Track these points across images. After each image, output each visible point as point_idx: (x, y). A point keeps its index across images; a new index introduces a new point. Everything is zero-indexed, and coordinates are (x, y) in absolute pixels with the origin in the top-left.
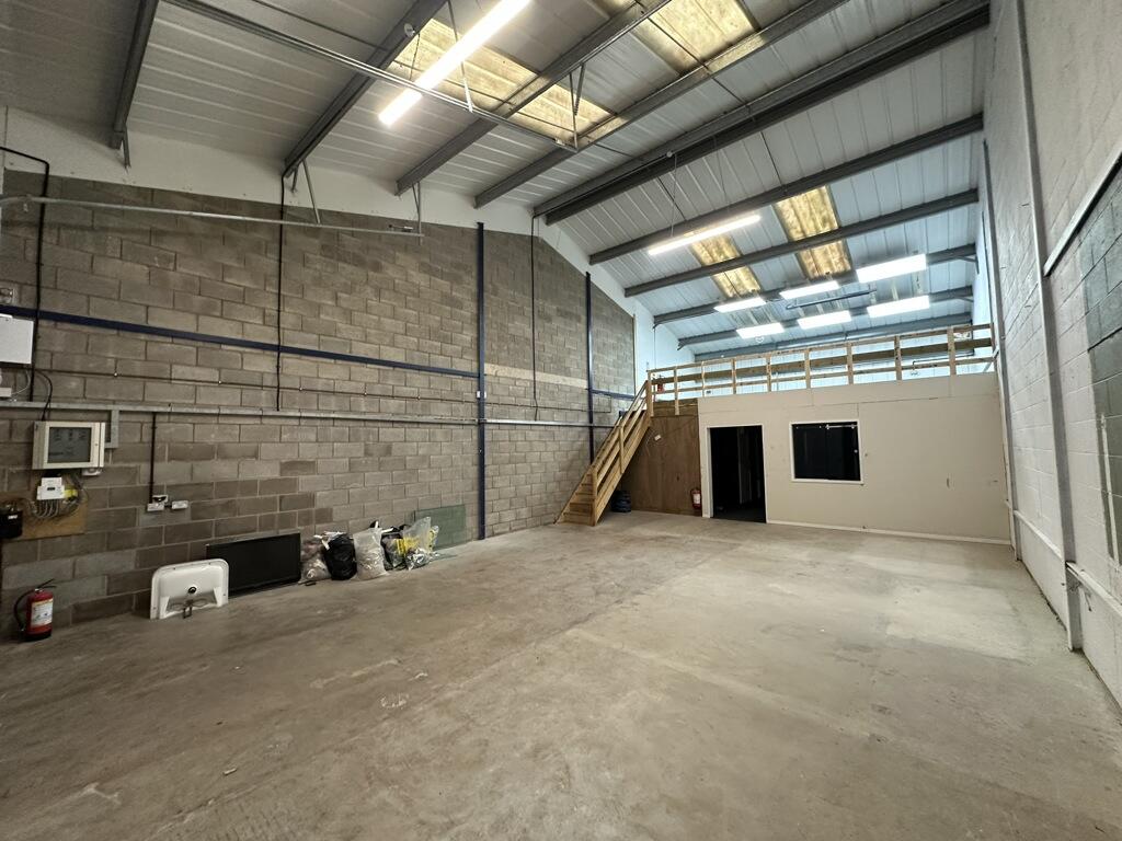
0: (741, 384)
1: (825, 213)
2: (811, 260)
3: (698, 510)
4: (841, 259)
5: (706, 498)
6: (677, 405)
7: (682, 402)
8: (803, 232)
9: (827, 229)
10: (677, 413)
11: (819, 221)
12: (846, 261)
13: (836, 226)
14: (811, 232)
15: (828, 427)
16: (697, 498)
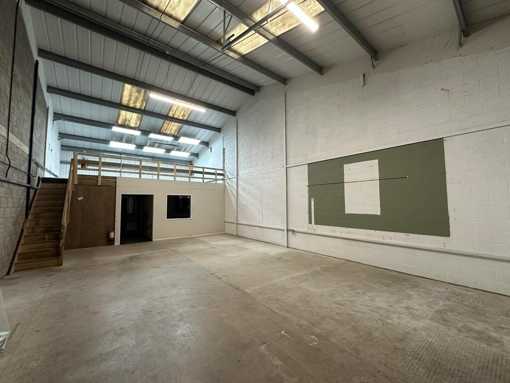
0: (144, 173)
1: (185, 113)
2: (167, 126)
3: (111, 242)
4: (176, 130)
5: (117, 235)
6: (100, 179)
7: (103, 177)
8: (174, 115)
9: (181, 118)
10: (99, 184)
11: (182, 114)
12: (177, 131)
13: (185, 118)
14: (176, 116)
15: (180, 197)
16: (112, 235)
